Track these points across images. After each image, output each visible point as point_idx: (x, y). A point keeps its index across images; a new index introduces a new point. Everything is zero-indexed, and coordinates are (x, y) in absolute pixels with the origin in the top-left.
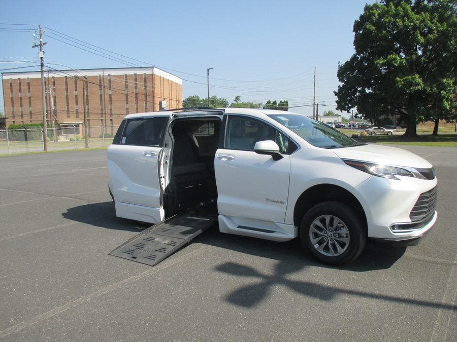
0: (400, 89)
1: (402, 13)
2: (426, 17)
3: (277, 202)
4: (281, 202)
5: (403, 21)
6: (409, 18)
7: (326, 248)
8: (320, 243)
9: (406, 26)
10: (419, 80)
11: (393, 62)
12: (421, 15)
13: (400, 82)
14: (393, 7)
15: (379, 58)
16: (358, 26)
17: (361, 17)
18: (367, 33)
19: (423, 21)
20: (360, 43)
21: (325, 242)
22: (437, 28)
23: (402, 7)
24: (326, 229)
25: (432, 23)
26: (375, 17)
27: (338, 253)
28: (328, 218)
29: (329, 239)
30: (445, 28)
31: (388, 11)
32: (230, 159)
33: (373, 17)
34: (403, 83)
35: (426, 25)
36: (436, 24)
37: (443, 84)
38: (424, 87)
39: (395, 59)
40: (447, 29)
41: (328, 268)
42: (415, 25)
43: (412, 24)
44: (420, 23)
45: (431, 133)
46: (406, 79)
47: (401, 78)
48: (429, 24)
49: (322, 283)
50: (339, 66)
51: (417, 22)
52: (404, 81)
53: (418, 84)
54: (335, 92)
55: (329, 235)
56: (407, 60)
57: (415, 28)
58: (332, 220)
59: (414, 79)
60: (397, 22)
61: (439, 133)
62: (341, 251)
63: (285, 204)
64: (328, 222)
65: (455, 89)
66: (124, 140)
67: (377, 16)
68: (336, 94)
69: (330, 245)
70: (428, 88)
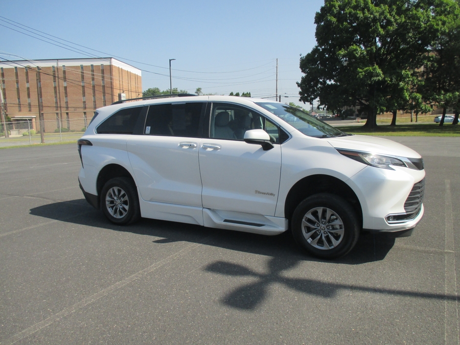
0: (361, 79)
1: (362, 5)
2: (385, 10)
3: (268, 194)
4: (271, 194)
5: (364, 13)
6: (369, 10)
7: (320, 242)
8: (313, 237)
9: (366, 18)
10: (379, 71)
11: (355, 52)
12: (380, 7)
13: (361, 72)
15: (340, 49)
16: (319, 18)
17: (322, 9)
18: (329, 23)
19: (382, 13)
20: (322, 35)
21: (318, 235)
22: (396, 20)
24: (319, 221)
25: (390, 15)
26: (335, 8)
27: (333, 245)
28: (320, 210)
29: (322, 231)
30: (403, 20)
32: (216, 149)
33: (333, 8)
34: (363, 73)
35: (385, 18)
36: (394, 17)
37: (402, 76)
38: (384, 78)
39: (356, 50)
40: (405, 22)
41: (324, 262)
42: (375, 17)
43: (372, 16)
44: (380, 15)
45: (390, 123)
46: (367, 70)
47: (362, 69)
48: (388, 16)
49: (322, 279)
50: (301, 58)
51: (377, 15)
52: (365, 72)
53: (378, 75)
54: (297, 83)
55: (322, 227)
56: (368, 51)
57: (375, 20)
58: (324, 212)
59: (374, 69)
60: (358, 14)
61: (397, 123)
62: (336, 243)
63: (276, 196)
64: (320, 214)
65: (413, 80)
66: (148, 129)
67: (337, 7)
68: (299, 85)
69: (323, 238)
70: (388, 79)
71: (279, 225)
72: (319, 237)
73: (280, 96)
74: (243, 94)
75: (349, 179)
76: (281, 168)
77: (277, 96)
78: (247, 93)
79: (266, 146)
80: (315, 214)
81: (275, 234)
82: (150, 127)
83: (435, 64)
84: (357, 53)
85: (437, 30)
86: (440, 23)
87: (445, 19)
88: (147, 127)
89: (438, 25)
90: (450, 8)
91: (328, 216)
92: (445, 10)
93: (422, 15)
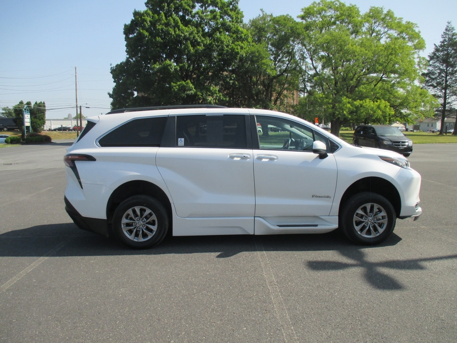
0: (176, 93)
1: (173, 24)
2: (194, 31)
4: (328, 197)
5: (175, 32)
6: (179, 30)
7: (369, 232)
8: (362, 229)
9: (179, 36)
10: (191, 85)
11: (169, 67)
12: (189, 28)
13: (175, 86)
14: (164, 17)
15: (155, 63)
16: (128, 30)
17: (132, 21)
18: (140, 37)
19: (191, 33)
20: (133, 46)
22: (202, 41)
23: (172, 18)
24: (367, 215)
25: (198, 36)
26: (147, 23)
27: (378, 232)
28: (368, 206)
29: (369, 223)
30: (209, 42)
31: (159, 20)
32: (272, 159)
33: (145, 23)
34: (177, 87)
35: (194, 37)
36: (200, 38)
37: (210, 91)
38: (196, 92)
39: (170, 65)
42: (185, 36)
43: (183, 35)
44: (190, 34)
46: (181, 84)
47: (176, 83)
50: (111, 68)
51: (187, 34)
52: (179, 86)
53: (190, 89)
54: (109, 94)
55: (369, 221)
56: (180, 67)
57: (186, 39)
58: (372, 207)
59: (187, 84)
60: (170, 31)
62: (381, 230)
63: (332, 198)
64: (368, 210)
65: (220, 96)
67: (148, 22)
68: (111, 96)
69: (371, 228)
70: (199, 93)
71: (333, 224)
72: (368, 228)
73: (81, 107)
74: (36, 103)
75: (393, 179)
76: (337, 174)
77: (77, 107)
78: (41, 102)
79: (323, 156)
80: (364, 209)
81: (328, 231)
83: (236, 83)
84: (171, 68)
86: (239, 47)
87: (242, 45)
89: (237, 49)
90: (245, 35)
91: (376, 210)
92: (241, 37)
93: (224, 39)
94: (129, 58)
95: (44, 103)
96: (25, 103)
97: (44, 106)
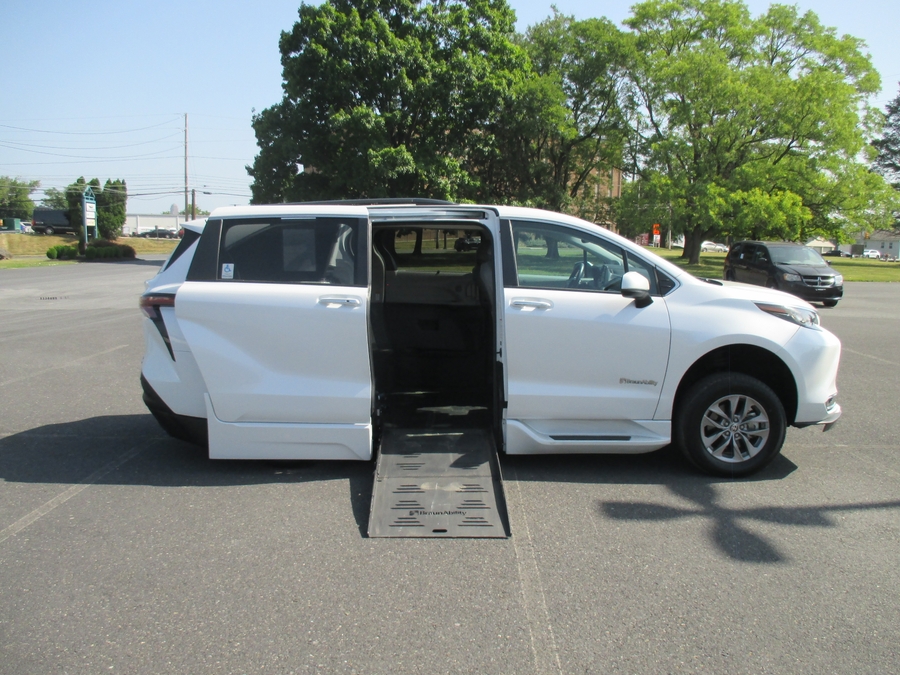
0: (376, 170)
1: (374, 32)
2: (416, 47)
3: (645, 382)
4: (651, 383)
5: (379, 48)
6: (387, 44)
7: (729, 451)
8: (717, 444)
9: (382, 57)
10: (408, 156)
11: (364, 120)
12: (407, 40)
13: (377, 157)
14: (358, 18)
15: (337, 110)
16: (288, 43)
17: (297, 27)
18: (311, 59)
19: (410, 52)
20: (298, 73)
21: (726, 441)
22: (433, 67)
23: (374, 20)
24: (730, 417)
25: (424, 57)
26: (326, 30)
27: (748, 454)
28: (734, 400)
29: (732, 434)
30: (444, 69)
31: (349, 24)
33: (322, 29)
34: (380, 159)
35: (415, 60)
36: (429, 62)
37: (445, 167)
38: (416, 169)
39: (367, 115)
40: (447, 72)
42: (398, 57)
43: (393, 55)
44: (407, 54)
45: (411, 251)
46: (386, 153)
47: (377, 151)
48: (421, 59)
50: (254, 117)
51: (402, 53)
52: (383, 156)
53: (405, 163)
54: (248, 168)
55: (733, 429)
56: (387, 119)
57: (399, 63)
59: (398, 153)
60: (368, 47)
61: (423, 252)
62: (754, 451)
63: (659, 386)
64: (734, 407)
65: (463, 176)
66: (228, 269)
67: (328, 29)
68: (251, 172)
69: (735, 444)
70: (423, 173)
71: (660, 436)
72: (728, 443)
73: (193, 191)
74: (109, 182)
75: (781, 349)
76: (670, 337)
77: (186, 191)
78: (118, 181)
79: (642, 302)
80: (726, 406)
81: (650, 450)
82: (232, 266)
83: (498, 151)
84: (369, 122)
85: (498, 93)
86: (504, 81)
87: (511, 76)
88: (224, 265)
89: (499, 84)
90: (517, 57)
91: (747, 408)
92: (510, 61)
93: (472, 65)
94: (290, 97)
95: (123, 183)
96: (88, 181)
97: (124, 189)
